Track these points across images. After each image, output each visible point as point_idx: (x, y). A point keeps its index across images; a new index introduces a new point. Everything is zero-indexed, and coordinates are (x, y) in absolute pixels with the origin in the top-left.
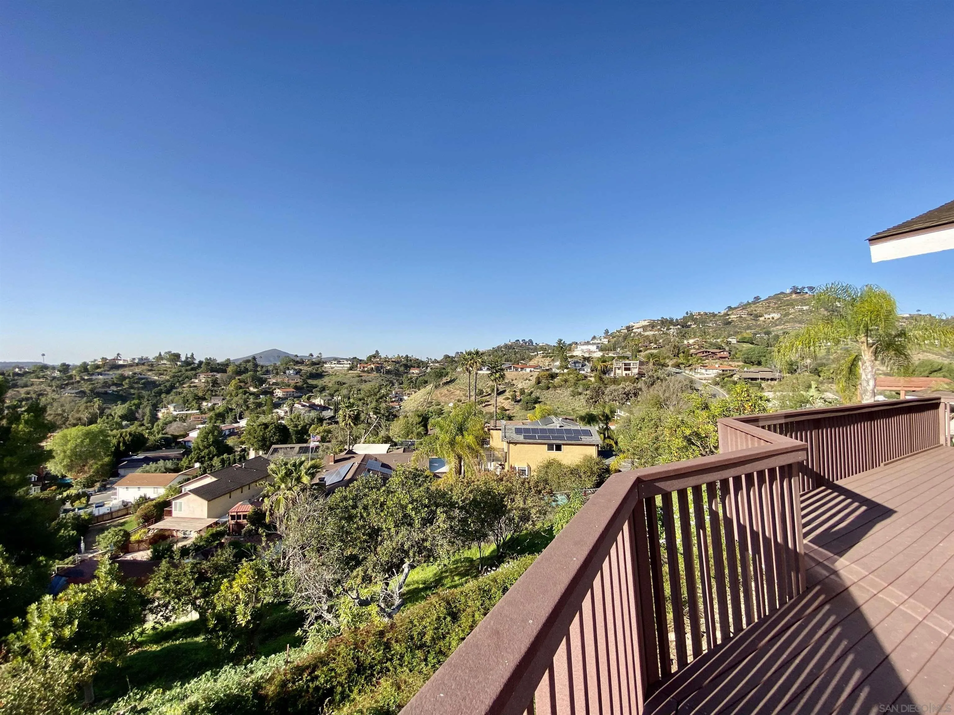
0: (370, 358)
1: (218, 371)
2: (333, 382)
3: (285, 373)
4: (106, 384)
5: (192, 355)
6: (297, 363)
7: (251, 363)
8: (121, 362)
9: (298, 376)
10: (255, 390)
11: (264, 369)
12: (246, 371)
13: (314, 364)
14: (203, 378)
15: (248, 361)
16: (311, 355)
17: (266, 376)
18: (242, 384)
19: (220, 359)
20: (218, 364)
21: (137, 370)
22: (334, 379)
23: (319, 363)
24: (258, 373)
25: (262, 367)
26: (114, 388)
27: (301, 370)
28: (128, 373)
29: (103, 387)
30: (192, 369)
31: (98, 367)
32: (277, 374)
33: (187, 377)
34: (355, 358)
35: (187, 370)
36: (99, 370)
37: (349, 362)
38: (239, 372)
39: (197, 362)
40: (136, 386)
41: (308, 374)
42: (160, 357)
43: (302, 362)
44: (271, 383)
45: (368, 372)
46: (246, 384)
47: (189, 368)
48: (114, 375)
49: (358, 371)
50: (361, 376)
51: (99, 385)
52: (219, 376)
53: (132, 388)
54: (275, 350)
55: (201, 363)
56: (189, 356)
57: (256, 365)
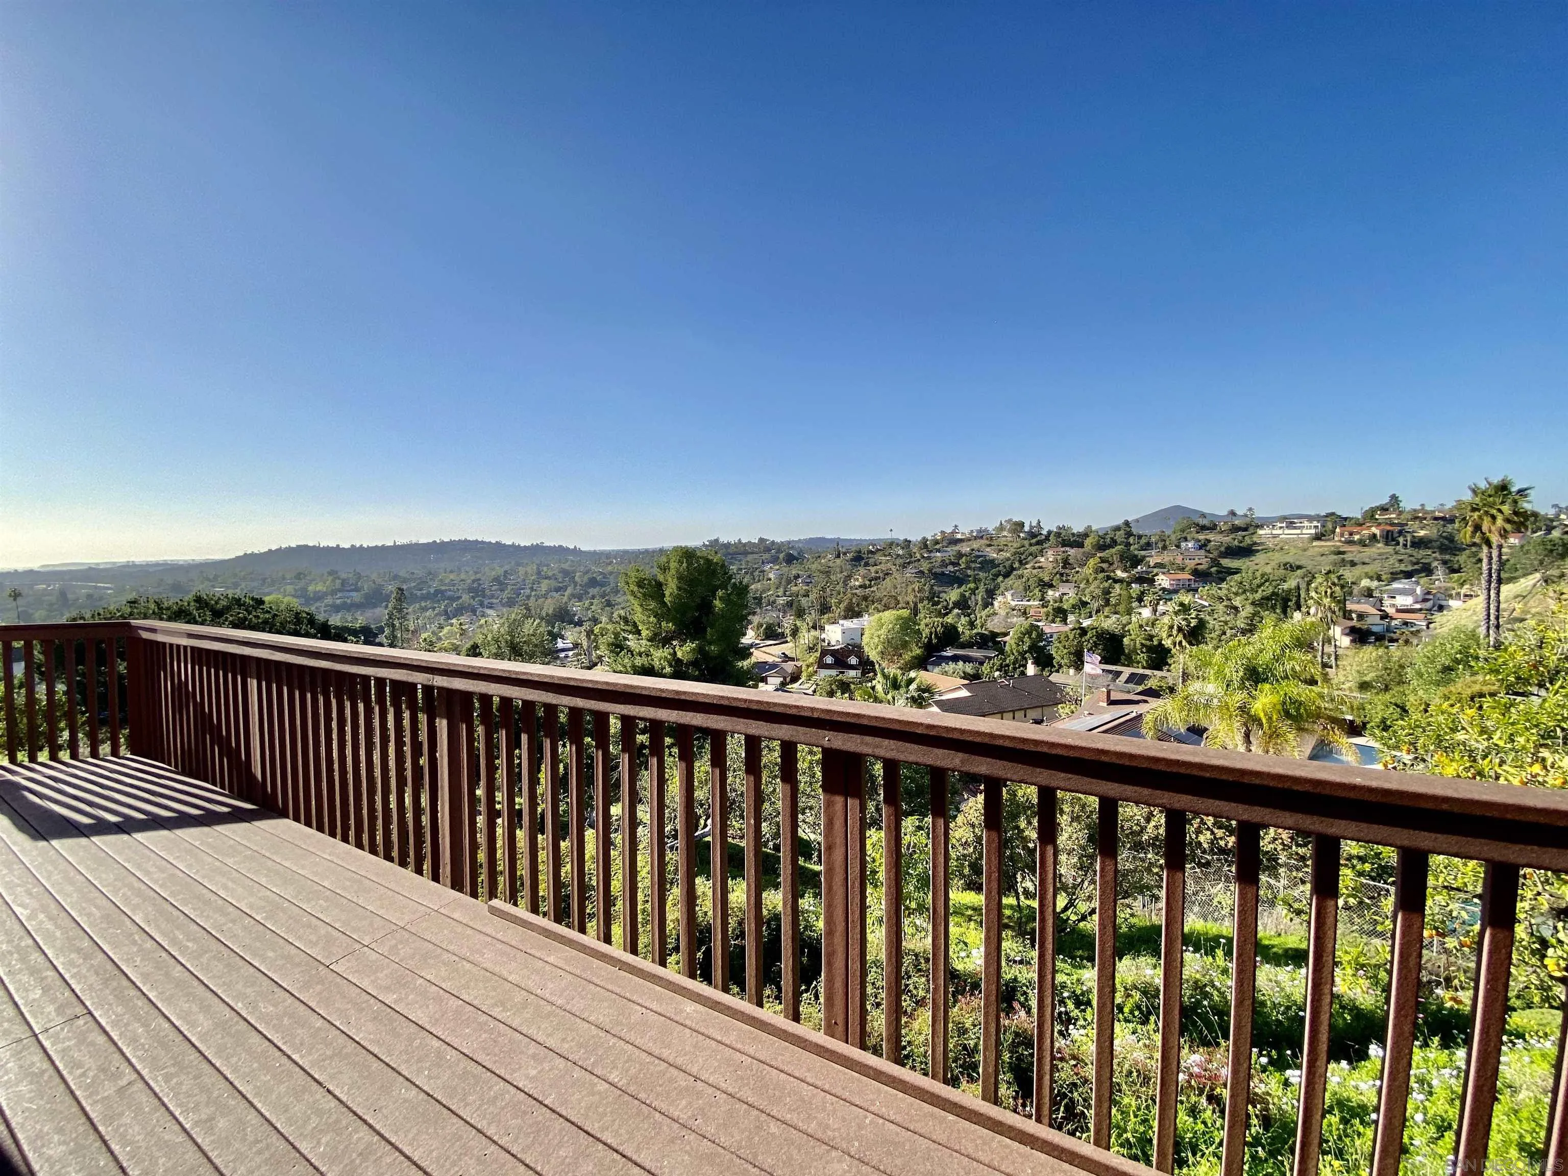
0: (1370, 515)
1: (1072, 546)
2: (1273, 564)
3: (1178, 546)
4: (944, 564)
5: (1039, 522)
6: (1203, 528)
7: (1122, 532)
8: (959, 536)
9: (1202, 552)
10: (1125, 575)
11: (1143, 541)
12: (1114, 543)
13: (1235, 529)
14: (1050, 555)
15: (1118, 528)
16: (1233, 513)
17: (1143, 553)
18: (1105, 565)
19: (1078, 528)
20: (1073, 534)
21: (975, 545)
22: (1278, 558)
23: (1251, 526)
24: (1132, 548)
25: (1140, 537)
26: (951, 568)
27: (1209, 541)
28: (965, 549)
29: (941, 566)
30: (1038, 543)
31: (937, 542)
32: (1165, 548)
33: (1031, 554)
34: (1333, 514)
35: (1031, 545)
36: (937, 547)
37: (1315, 523)
38: (1102, 547)
39: (1044, 532)
40: (973, 565)
41: (1223, 549)
42: (1001, 528)
43: (1213, 528)
44: (1152, 564)
45: (1361, 543)
46: (1111, 564)
47: (1034, 541)
48: (952, 550)
49: (1337, 541)
50: (1343, 553)
51: (937, 564)
52: (1072, 552)
53: (968, 568)
54: (1178, 508)
55: (1049, 533)
56: (1034, 524)
57: (1129, 534)
